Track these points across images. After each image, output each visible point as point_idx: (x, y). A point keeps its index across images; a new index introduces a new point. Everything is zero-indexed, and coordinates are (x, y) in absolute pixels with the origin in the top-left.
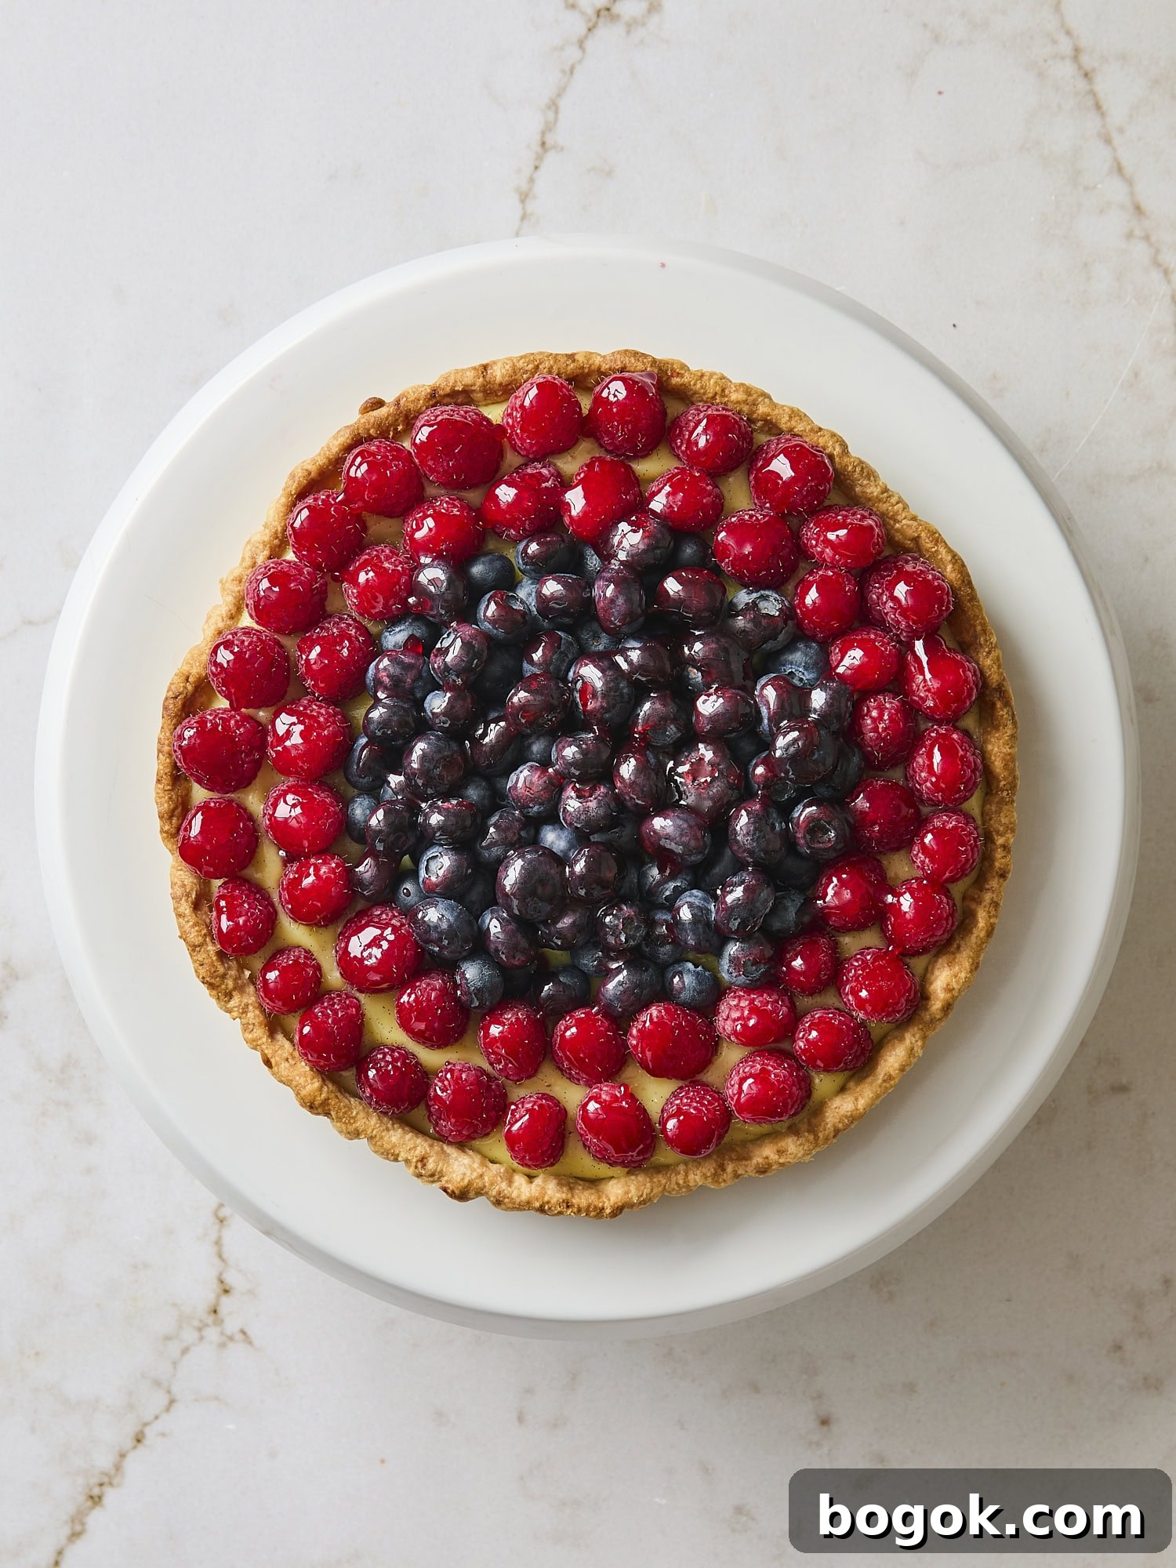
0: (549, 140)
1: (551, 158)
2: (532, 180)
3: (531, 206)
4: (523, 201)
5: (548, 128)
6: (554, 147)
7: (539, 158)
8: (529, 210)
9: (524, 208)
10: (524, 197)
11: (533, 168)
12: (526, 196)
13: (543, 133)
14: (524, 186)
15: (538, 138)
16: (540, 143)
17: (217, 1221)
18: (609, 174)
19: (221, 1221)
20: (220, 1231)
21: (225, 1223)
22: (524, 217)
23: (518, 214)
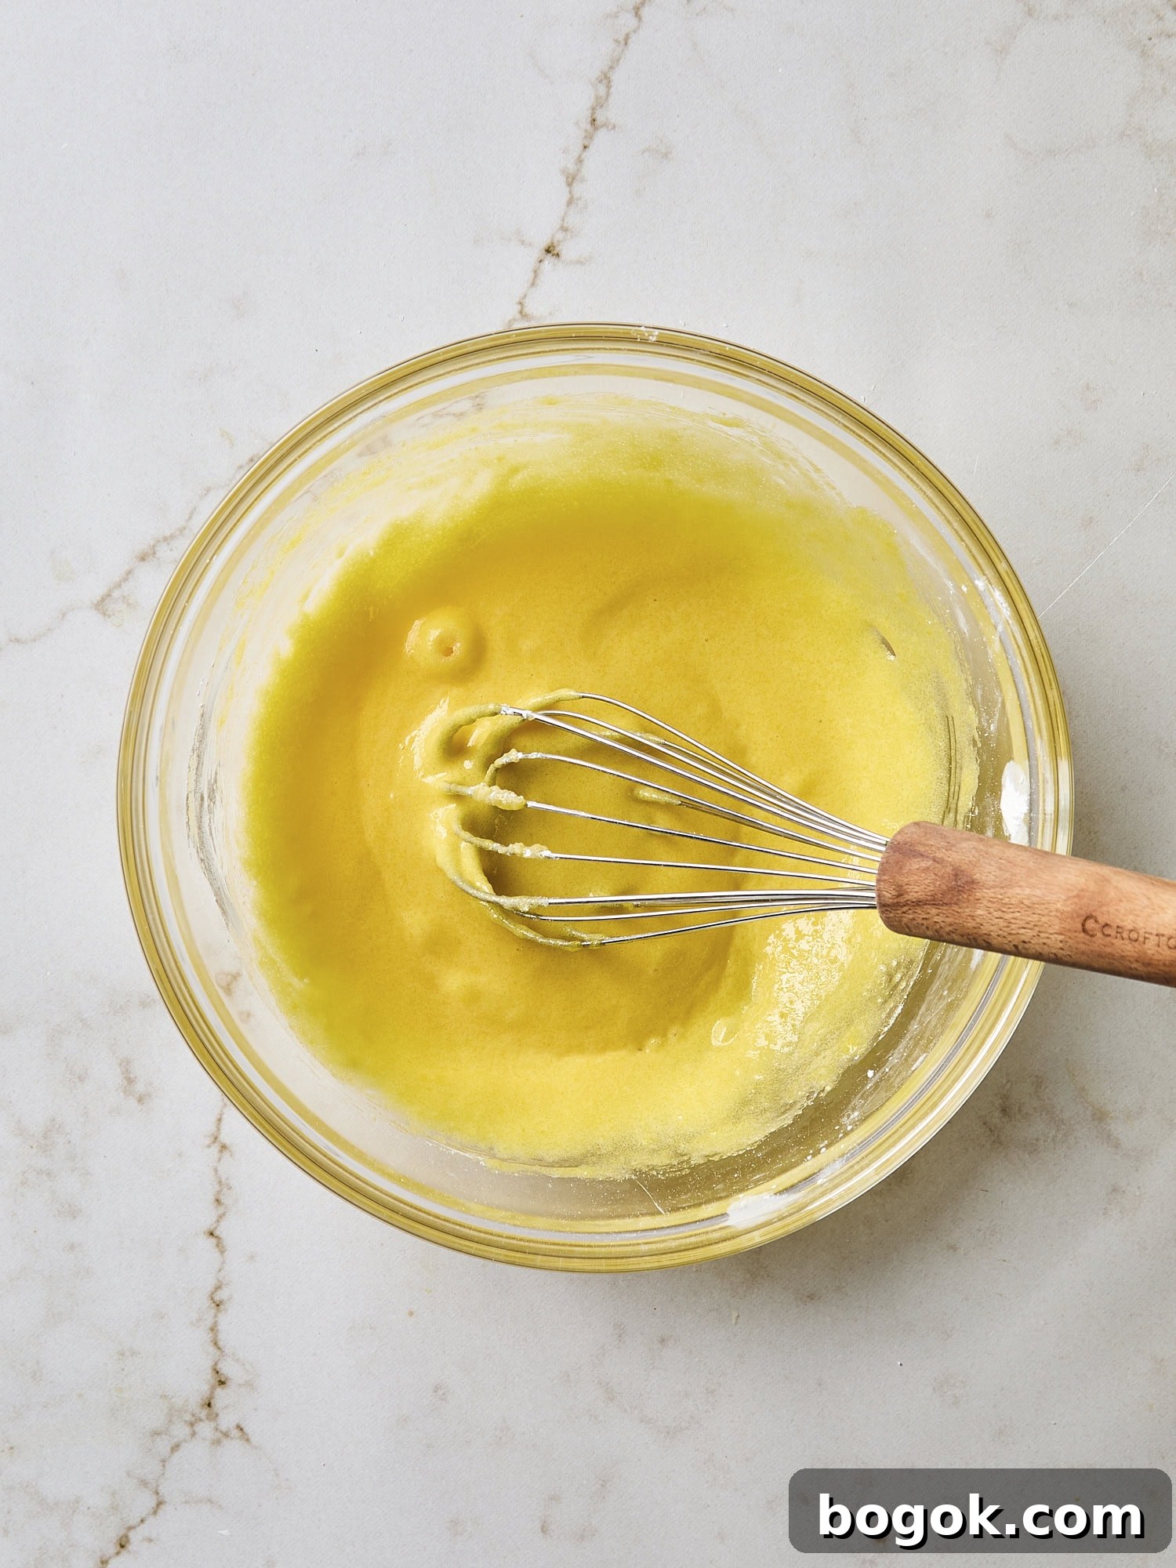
0: (600, 118)
1: (602, 136)
2: (580, 161)
3: (578, 189)
4: (570, 185)
5: (599, 103)
6: (605, 125)
7: (589, 137)
8: (576, 196)
9: (570, 192)
10: (571, 180)
11: (581, 148)
12: (573, 179)
13: (593, 109)
14: (572, 167)
15: (588, 113)
16: (590, 119)
17: (213, 1305)
18: (666, 155)
19: (218, 1305)
20: (216, 1316)
21: (222, 1307)
22: (570, 202)
23: (566, 197)
